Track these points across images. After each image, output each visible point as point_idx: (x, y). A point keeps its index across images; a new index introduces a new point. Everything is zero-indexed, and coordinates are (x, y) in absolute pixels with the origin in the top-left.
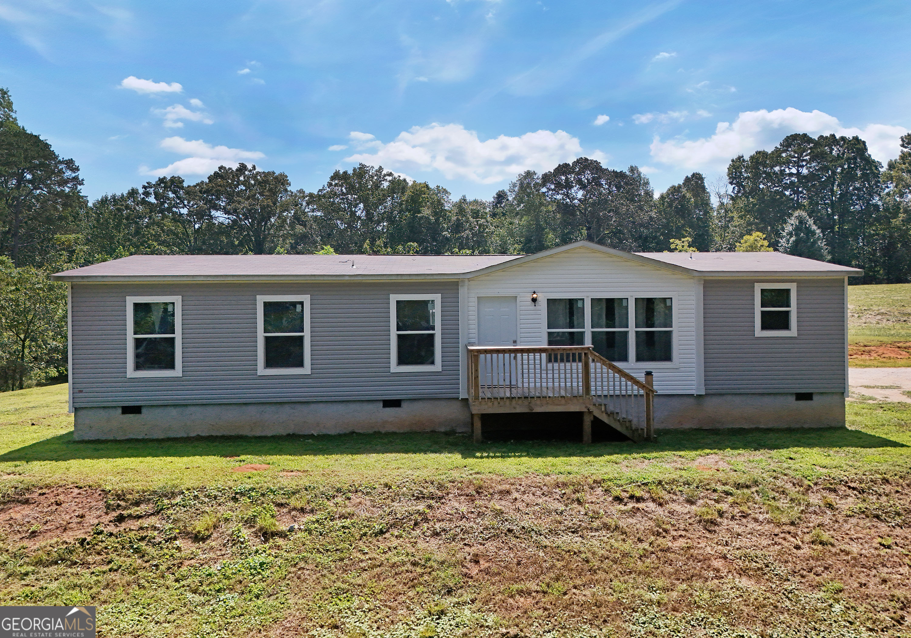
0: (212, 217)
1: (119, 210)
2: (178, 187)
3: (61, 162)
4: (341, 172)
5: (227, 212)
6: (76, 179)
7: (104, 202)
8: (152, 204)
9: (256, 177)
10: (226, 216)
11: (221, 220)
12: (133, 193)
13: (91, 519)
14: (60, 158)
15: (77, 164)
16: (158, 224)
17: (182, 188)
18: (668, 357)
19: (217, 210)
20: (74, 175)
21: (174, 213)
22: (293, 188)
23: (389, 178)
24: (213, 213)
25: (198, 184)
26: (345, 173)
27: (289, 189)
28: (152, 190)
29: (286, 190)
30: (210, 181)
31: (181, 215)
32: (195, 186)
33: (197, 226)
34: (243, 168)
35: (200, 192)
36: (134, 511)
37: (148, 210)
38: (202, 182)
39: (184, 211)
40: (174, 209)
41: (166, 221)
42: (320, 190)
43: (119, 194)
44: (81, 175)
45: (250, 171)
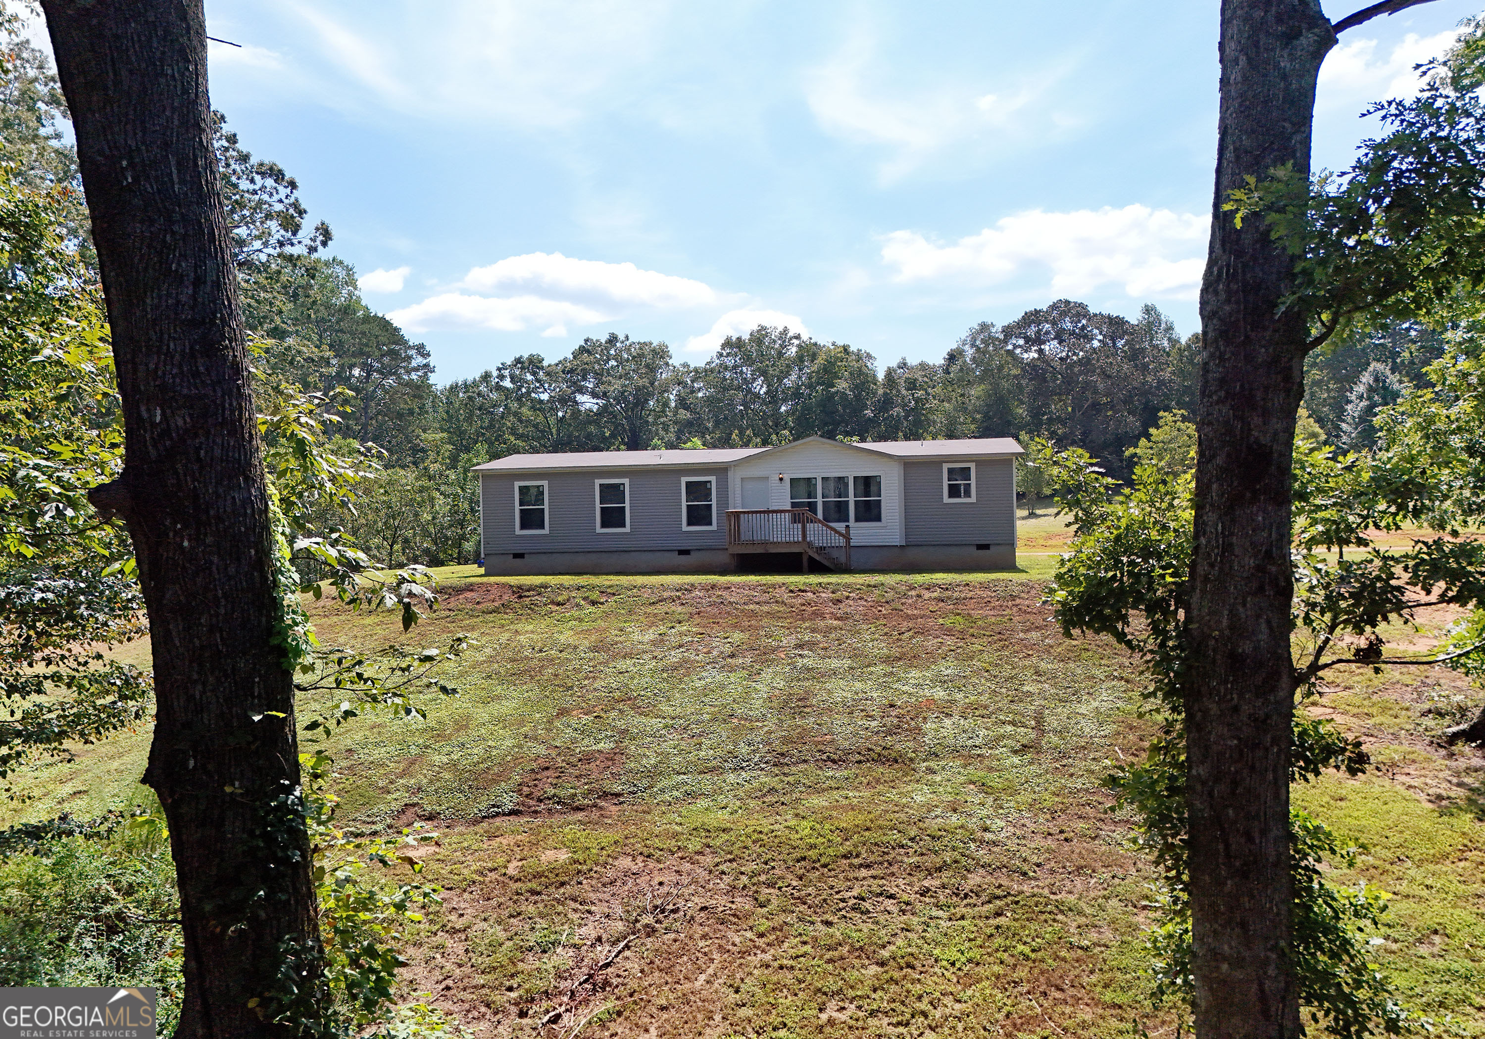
0: (577, 403)
1: (470, 398)
2: (538, 368)
3: (413, 347)
4: (734, 339)
5: (594, 395)
6: (426, 366)
7: (454, 389)
8: (507, 389)
9: (629, 350)
10: (595, 401)
11: (588, 406)
12: (486, 376)
13: (506, 597)
14: (411, 343)
15: (428, 349)
16: (516, 414)
17: (542, 368)
18: (878, 519)
19: (583, 394)
20: (425, 362)
21: (533, 400)
22: (676, 361)
23: (796, 342)
24: (579, 398)
25: (560, 362)
26: (739, 339)
27: (670, 362)
28: (506, 373)
29: (667, 364)
30: (574, 357)
31: (541, 402)
32: (557, 365)
33: (560, 414)
34: (613, 340)
35: (563, 372)
36: (527, 594)
37: (504, 398)
38: (565, 359)
39: (545, 397)
40: (533, 395)
41: (524, 410)
42: (708, 363)
43: (470, 379)
44: (432, 361)
45: (622, 342)
